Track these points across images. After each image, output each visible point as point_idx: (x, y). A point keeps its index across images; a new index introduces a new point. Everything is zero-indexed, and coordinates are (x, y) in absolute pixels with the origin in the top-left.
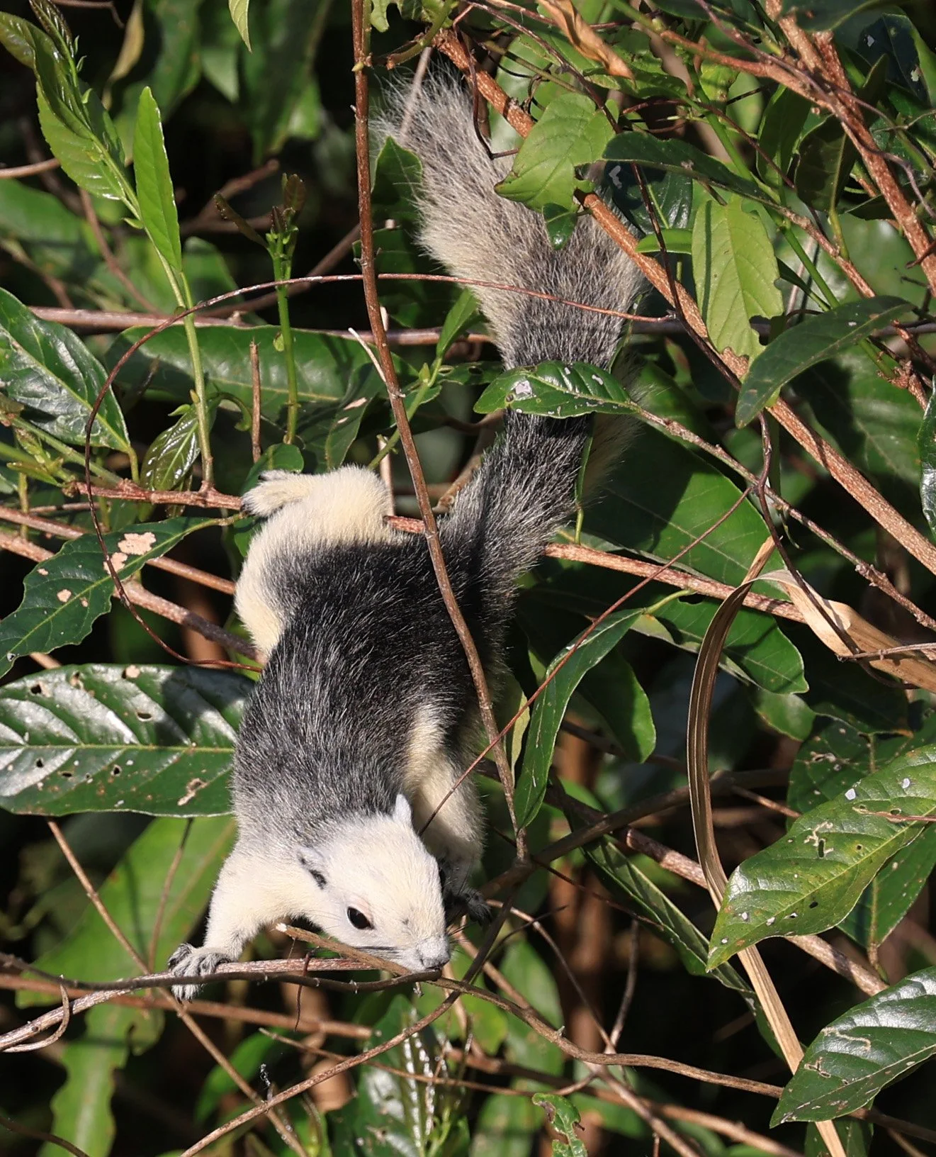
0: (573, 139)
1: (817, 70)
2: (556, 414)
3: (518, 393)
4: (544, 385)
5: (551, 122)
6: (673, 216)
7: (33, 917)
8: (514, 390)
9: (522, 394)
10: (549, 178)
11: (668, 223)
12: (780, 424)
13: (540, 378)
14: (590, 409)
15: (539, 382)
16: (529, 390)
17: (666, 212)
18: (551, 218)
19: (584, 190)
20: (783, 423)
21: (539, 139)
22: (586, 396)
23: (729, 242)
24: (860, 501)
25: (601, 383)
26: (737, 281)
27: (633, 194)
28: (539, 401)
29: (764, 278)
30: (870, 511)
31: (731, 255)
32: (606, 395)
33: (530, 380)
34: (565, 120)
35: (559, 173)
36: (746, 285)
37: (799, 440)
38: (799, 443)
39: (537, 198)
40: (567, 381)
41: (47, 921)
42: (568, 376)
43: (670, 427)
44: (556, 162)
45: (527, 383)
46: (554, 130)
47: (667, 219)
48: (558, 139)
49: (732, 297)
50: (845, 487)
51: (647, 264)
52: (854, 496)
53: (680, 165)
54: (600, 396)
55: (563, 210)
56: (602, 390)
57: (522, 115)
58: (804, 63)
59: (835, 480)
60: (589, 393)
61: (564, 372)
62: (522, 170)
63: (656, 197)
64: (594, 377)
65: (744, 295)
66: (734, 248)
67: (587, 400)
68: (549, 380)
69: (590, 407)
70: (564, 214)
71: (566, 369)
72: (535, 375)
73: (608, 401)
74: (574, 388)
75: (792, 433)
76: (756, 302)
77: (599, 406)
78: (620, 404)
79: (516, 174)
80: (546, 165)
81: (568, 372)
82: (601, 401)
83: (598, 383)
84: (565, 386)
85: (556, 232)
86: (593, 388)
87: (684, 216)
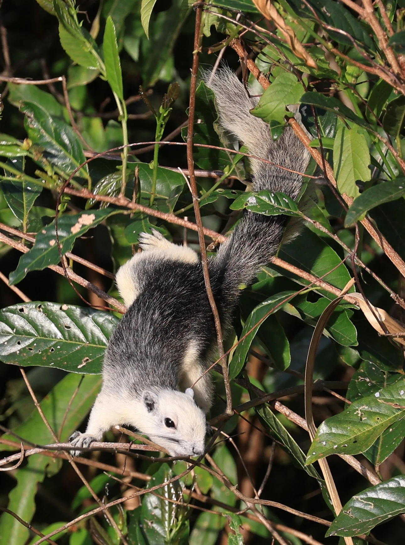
0: (286, 93)
1: (398, 74)
2: (266, 213)
3: (250, 202)
4: (262, 200)
5: (278, 85)
6: (327, 131)
7: (9, 412)
8: (248, 201)
9: (251, 203)
10: (274, 109)
11: (325, 134)
12: (364, 228)
13: (260, 197)
14: (281, 213)
15: (260, 199)
16: (255, 201)
17: (325, 129)
18: (273, 126)
19: (289, 116)
20: (366, 228)
21: (272, 92)
22: (280, 207)
23: (350, 146)
24: (396, 266)
25: (287, 202)
26: (352, 163)
27: (311, 120)
28: (259, 207)
29: (364, 164)
30: (400, 271)
31: (350, 151)
32: (289, 207)
33: (256, 197)
34: (284, 84)
35: (278, 107)
36: (356, 166)
37: (372, 236)
38: (372, 237)
39: (268, 118)
40: (272, 199)
41: (15, 414)
42: (273, 197)
43: (316, 224)
44: (278, 102)
45: (254, 198)
46: (279, 88)
47: (325, 132)
48: (280, 92)
49: (349, 170)
50: (390, 259)
51: (313, 151)
52: (394, 263)
53: (333, 108)
54: (286, 207)
55: (279, 123)
56: (287, 205)
57: (265, 80)
58: (393, 70)
59: (386, 255)
60: (281, 206)
61: (271, 195)
62: (262, 104)
63: (321, 122)
64: (284, 199)
65: (354, 171)
66: (352, 149)
67: (280, 209)
68: (264, 198)
69: (281, 212)
70: (279, 126)
71: (272, 194)
72: (258, 195)
73: (289, 210)
74: (275, 203)
75: (369, 232)
76: (359, 174)
77: (285, 212)
78: (295, 212)
79: (260, 106)
80: (273, 103)
81: (273, 195)
82: (286, 210)
83: (286, 202)
84: (271, 201)
85: (274, 133)
86: (283, 204)
87: (332, 132)
